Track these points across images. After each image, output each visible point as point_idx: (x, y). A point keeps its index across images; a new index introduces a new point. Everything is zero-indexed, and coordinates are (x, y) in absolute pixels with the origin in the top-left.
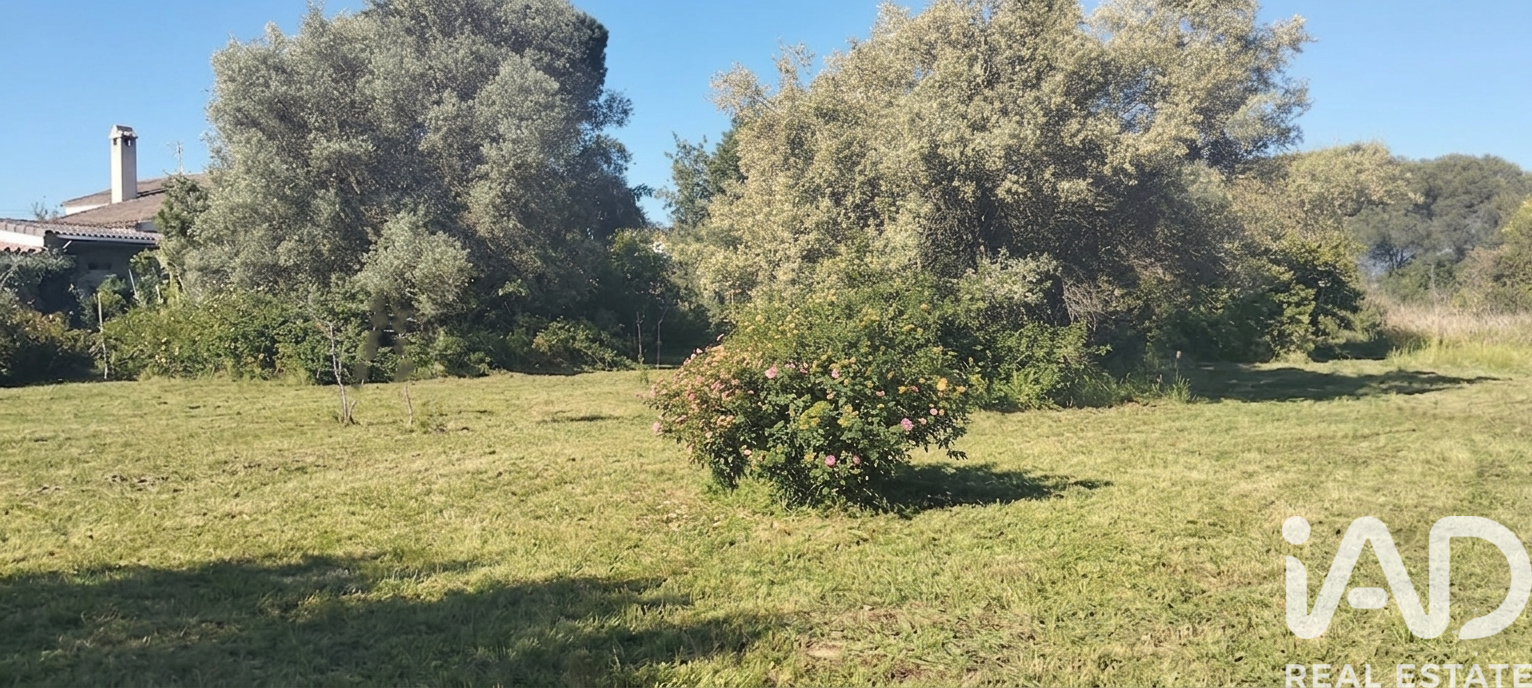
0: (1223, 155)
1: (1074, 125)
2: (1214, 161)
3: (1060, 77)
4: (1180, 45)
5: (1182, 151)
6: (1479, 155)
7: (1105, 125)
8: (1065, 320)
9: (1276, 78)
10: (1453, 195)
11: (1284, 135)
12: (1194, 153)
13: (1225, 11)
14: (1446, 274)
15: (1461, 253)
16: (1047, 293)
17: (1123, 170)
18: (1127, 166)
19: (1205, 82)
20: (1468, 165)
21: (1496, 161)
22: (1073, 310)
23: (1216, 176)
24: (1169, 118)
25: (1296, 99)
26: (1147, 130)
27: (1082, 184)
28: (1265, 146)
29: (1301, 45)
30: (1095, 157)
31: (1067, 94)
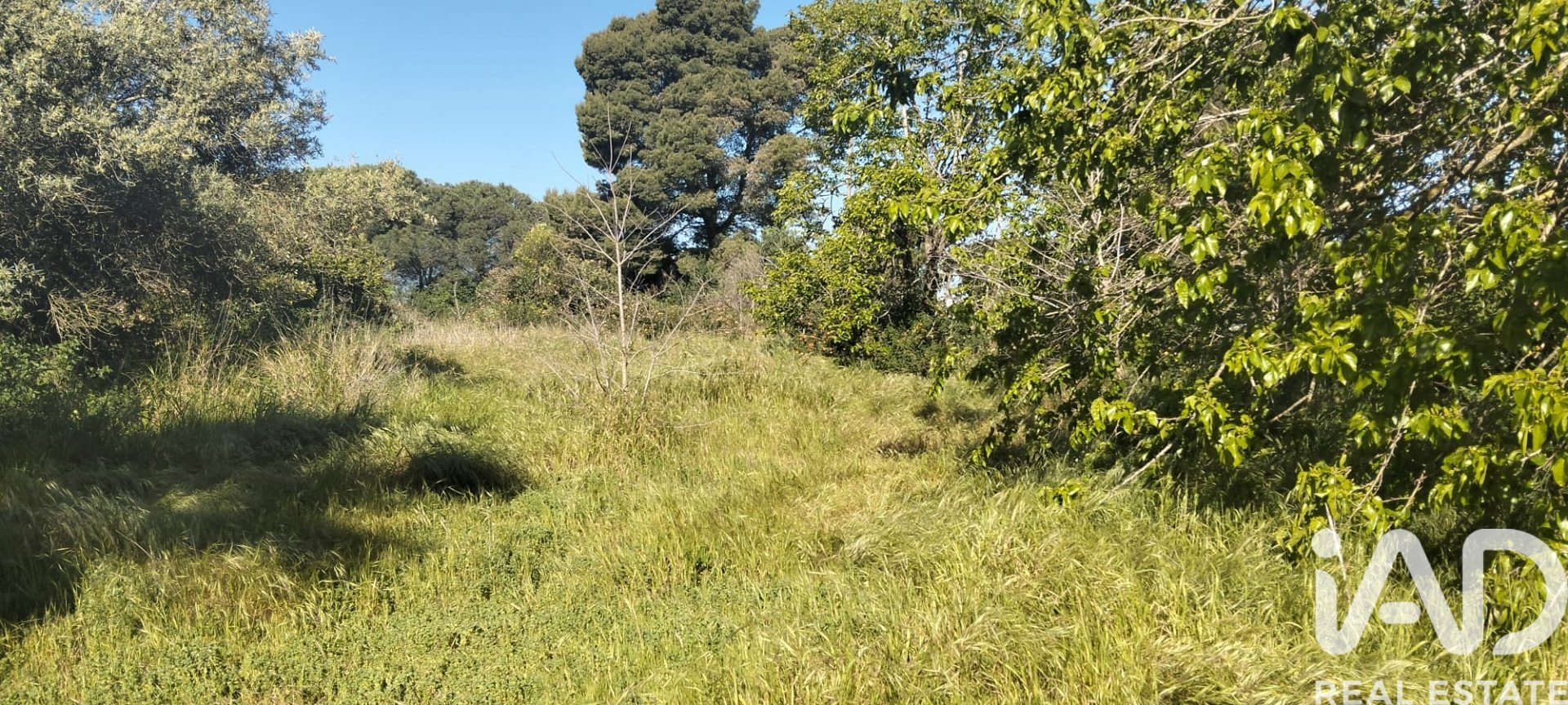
0: (236, 161)
1: (56, 113)
2: (227, 166)
3: (35, 56)
4: (186, 38)
5: (189, 153)
6: (496, 184)
7: (95, 117)
8: (53, 338)
9: (290, 87)
10: (474, 218)
11: (301, 147)
12: (205, 157)
13: (234, 12)
14: (467, 292)
15: (482, 272)
16: (27, 306)
17: (119, 170)
18: (124, 166)
19: (216, 82)
20: (487, 191)
21: (509, 189)
22: (61, 324)
23: (228, 184)
24: (173, 116)
25: (311, 111)
26: (146, 126)
27: (69, 183)
28: (283, 156)
29: (318, 62)
30: (82, 152)
31: (49, 76)
